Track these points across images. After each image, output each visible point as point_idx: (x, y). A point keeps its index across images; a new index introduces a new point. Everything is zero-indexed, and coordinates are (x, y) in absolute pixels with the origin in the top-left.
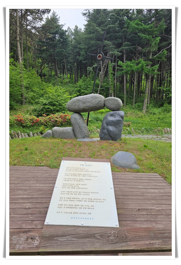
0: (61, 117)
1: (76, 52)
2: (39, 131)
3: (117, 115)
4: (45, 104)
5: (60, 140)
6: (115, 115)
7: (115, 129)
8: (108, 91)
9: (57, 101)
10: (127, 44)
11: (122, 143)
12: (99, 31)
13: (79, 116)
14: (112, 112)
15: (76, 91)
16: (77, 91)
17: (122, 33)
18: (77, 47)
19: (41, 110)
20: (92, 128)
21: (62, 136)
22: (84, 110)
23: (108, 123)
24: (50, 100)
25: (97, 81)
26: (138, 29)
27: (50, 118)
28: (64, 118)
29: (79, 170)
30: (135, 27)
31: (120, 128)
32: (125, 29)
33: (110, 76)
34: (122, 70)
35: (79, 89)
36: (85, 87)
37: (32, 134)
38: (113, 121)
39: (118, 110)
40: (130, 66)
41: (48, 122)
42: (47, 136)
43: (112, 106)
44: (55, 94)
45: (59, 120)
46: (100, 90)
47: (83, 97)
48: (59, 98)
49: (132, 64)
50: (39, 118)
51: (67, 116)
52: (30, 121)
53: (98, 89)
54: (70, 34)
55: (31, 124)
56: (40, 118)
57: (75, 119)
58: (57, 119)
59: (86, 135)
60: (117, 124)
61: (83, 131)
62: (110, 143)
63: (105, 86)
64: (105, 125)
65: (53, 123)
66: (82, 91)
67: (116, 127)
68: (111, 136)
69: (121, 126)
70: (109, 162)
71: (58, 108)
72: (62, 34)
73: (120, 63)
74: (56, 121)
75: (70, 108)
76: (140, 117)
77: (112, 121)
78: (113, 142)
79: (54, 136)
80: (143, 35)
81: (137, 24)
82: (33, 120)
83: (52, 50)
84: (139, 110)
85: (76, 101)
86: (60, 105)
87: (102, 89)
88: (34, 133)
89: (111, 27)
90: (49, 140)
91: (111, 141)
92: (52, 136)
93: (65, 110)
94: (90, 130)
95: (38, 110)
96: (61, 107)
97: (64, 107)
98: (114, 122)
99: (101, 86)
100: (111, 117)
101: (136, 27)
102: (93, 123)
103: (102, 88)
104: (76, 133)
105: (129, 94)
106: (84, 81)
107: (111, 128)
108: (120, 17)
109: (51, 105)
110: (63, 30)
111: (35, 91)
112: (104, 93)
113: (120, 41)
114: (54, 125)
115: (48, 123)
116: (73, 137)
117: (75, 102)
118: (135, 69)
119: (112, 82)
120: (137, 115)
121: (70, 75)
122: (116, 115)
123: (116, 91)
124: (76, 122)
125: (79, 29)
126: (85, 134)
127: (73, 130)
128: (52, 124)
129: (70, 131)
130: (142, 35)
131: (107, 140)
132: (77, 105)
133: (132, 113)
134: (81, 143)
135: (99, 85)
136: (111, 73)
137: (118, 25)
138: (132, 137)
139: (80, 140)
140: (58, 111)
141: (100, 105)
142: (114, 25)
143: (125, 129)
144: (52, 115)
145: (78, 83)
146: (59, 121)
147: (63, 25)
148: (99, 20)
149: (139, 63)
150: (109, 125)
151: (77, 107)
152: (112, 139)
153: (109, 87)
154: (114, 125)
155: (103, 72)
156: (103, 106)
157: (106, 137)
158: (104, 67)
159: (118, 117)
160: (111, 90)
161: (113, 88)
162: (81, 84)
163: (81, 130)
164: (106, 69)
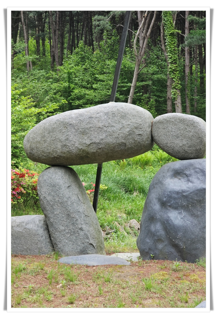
3: (196, 172)
6: (187, 173)
7: (192, 222)
8: (161, 91)
13: (68, 177)
14: (178, 164)
15: (55, 94)
16: (59, 91)
22: (84, 158)
23: (164, 199)
25: (126, 61)
33: (169, 43)
35: (66, 84)
36: (88, 78)
38: (183, 191)
43: (179, 144)
46: (136, 87)
47: (81, 115)
53: (129, 84)
57: (54, 186)
59: (92, 241)
61: (81, 229)
62: (175, 271)
63: (153, 74)
64: (157, 207)
66: (76, 91)
67: (193, 215)
68: (176, 246)
75: (35, 151)
77: (181, 194)
78: (186, 265)
85: (55, 126)
87: (143, 86)
91: (177, 264)
98: (186, 197)
99: (138, 74)
100: (176, 180)
102: (115, 198)
103: (142, 81)
104: (56, 235)
106: (83, 59)
107: (176, 218)
116: (44, 249)
117: (51, 130)
119: (176, 63)
121: (38, 42)
122: (193, 171)
123: (188, 92)
124: (57, 199)
126: (88, 238)
127: (47, 226)
129: (35, 228)
131: (164, 259)
132: (61, 141)
135: (132, 73)
136: (172, 35)
139: (71, 260)
141: (137, 138)
145: (62, 67)
150: (170, 206)
151: (59, 147)
152: (181, 256)
153: (164, 80)
154: (185, 208)
155: (144, 31)
156: (149, 142)
157: (161, 250)
158: (147, 16)
159: (198, 179)
160: (173, 88)
161: (178, 83)
162: (71, 71)
163: (73, 224)
164: (154, 24)
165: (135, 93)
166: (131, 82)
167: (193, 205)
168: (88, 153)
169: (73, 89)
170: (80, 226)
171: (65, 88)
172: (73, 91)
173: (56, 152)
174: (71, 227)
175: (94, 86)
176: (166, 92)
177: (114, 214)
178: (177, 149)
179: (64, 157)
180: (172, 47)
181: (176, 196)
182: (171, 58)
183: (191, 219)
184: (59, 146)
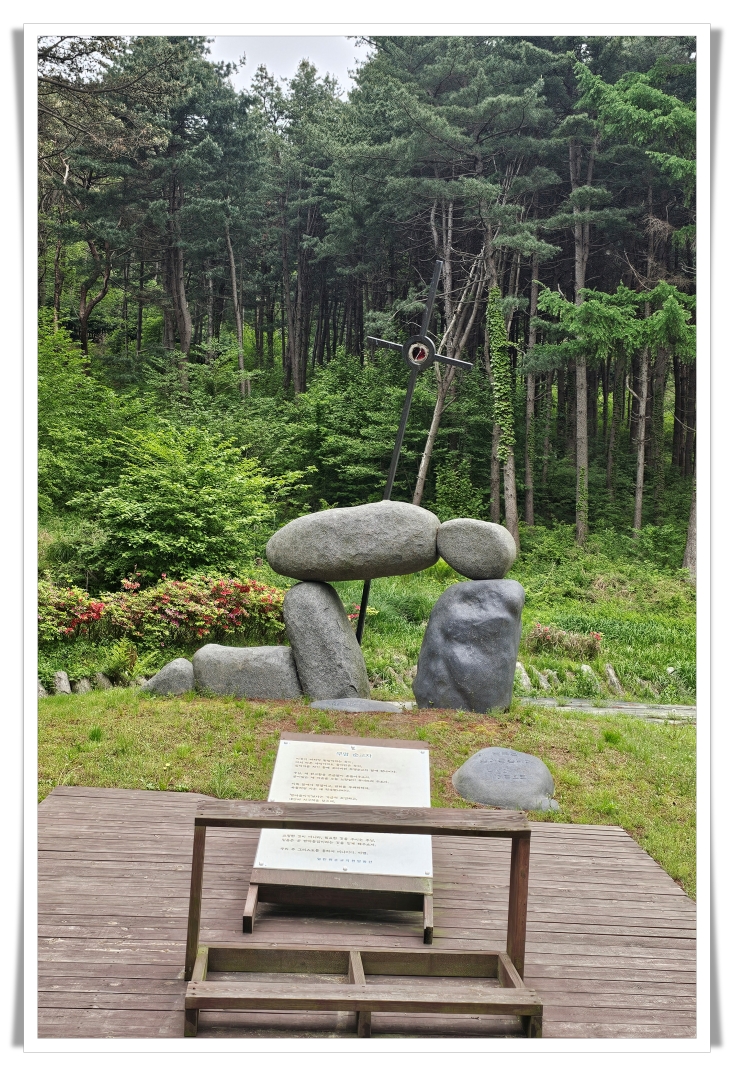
0: (216, 593)
1: (302, 212)
2: (101, 668)
3: (491, 596)
4: (131, 524)
5: (234, 705)
6: (480, 597)
7: (483, 661)
8: (482, 445)
9: (193, 510)
10: (593, 195)
11: (510, 720)
12: (433, 127)
13: (324, 596)
14: (469, 585)
15: (292, 443)
16: (300, 438)
17: (563, 134)
18: (306, 185)
19: (103, 553)
20: (382, 661)
21: (244, 685)
22: (347, 572)
23: (449, 630)
24: (155, 502)
25: (421, 388)
26: (645, 127)
27: (158, 598)
28: (234, 601)
29: (335, 766)
30: (629, 116)
31: (505, 655)
32: (580, 116)
33: (496, 363)
34: (562, 335)
35: (313, 427)
36: (351, 414)
37: (67, 683)
38: (474, 621)
39: (498, 574)
40: (606, 318)
41: (150, 620)
42: (170, 687)
43: (471, 559)
44: (183, 471)
45: (211, 610)
46: (437, 437)
48: (207, 494)
49: (613, 311)
50: (105, 599)
51: (252, 594)
52: (57, 616)
53: (424, 432)
54: (268, 105)
55: (64, 629)
56: (109, 601)
57: (306, 608)
58: (198, 607)
59: (353, 683)
60: (486, 635)
61: (340, 666)
62: (458, 721)
63: (469, 413)
64: (439, 639)
65: (174, 625)
66: (331, 439)
67: (485, 652)
68: (461, 691)
69: (506, 648)
70: (426, 748)
71: (201, 547)
72: (228, 111)
73: (550, 298)
74: (192, 616)
75: (281, 561)
76: (661, 607)
77: (471, 625)
78: (474, 716)
79: (203, 685)
80: (673, 159)
81: (643, 102)
82: (72, 607)
83: (164, 205)
84: (665, 561)
86: (211, 528)
87: (449, 435)
88: (76, 677)
89: (503, 105)
90: (182, 703)
91: (460, 713)
92: (190, 686)
93: (233, 558)
94: (373, 670)
95: (84, 554)
96: (214, 540)
97: (233, 543)
98: (477, 628)
99: (442, 416)
100: (465, 605)
101: (636, 117)
102: (390, 629)
103: (449, 425)
104: (307, 673)
105: (611, 464)
106: (344, 379)
107: (464, 654)
108: (550, 54)
109: (161, 530)
110: (230, 94)
111: (61, 441)
112: (459, 456)
113: (553, 178)
114: (179, 636)
115: (148, 627)
116: (289, 691)
118: (635, 338)
119: (507, 400)
120: (650, 591)
122: (487, 595)
123: (530, 448)
124: (310, 625)
125: (318, 82)
126: (348, 678)
127: (295, 661)
128: (167, 633)
129: (279, 663)
130: (667, 158)
131: (446, 707)
132: (317, 550)
133: (623, 583)
134: (330, 719)
135: (430, 411)
136: (502, 349)
137: (540, 95)
138: (595, 711)
139: (326, 704)
140: (197, 562)
142: (520, 93)
143: (570, 669)
144: (168, 584)
145: (306, 395)
146: (207, 616)
147: (228, 66)
148: (436, 66)
149: (656, 303)
150: (456, 639)
151: (315, 557)
152: (468, 704)
153: (487, 425)
154: (476, 642)
155: (455, 339)
156: (432, 554)
157: (442, 696)
158: (461, 312)
159: (494, 605)
160: (500, 443)
161: (509, 435)
162: (323, 402)
163: (330, 658)
164: (473, 325)
165: (435, 447)
166: (429, 428)
167: (486, 639)
168: (352, 567)
169: (326, 435)
170: (338, 662)
171: (311, 433)
172: (324, 440)
173: (311, 563)
174: (327, 662)
175: (363, 432)
176: (491, 446)
177: (387, 655)
178: (468, 565)
179: (320, 571)
180: (502, 370)
181: (464, 626)
182: (498, 391)
183: (482, 657)
184: (315, 555)
